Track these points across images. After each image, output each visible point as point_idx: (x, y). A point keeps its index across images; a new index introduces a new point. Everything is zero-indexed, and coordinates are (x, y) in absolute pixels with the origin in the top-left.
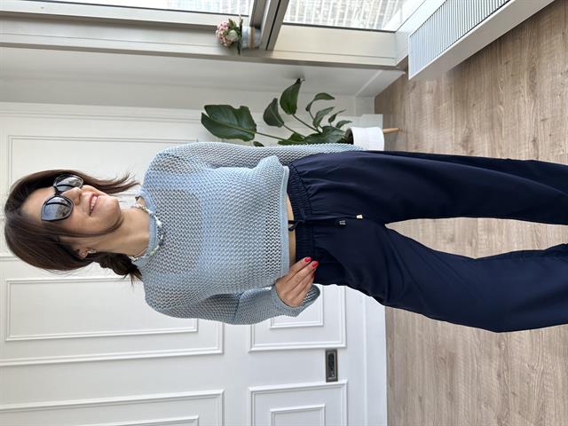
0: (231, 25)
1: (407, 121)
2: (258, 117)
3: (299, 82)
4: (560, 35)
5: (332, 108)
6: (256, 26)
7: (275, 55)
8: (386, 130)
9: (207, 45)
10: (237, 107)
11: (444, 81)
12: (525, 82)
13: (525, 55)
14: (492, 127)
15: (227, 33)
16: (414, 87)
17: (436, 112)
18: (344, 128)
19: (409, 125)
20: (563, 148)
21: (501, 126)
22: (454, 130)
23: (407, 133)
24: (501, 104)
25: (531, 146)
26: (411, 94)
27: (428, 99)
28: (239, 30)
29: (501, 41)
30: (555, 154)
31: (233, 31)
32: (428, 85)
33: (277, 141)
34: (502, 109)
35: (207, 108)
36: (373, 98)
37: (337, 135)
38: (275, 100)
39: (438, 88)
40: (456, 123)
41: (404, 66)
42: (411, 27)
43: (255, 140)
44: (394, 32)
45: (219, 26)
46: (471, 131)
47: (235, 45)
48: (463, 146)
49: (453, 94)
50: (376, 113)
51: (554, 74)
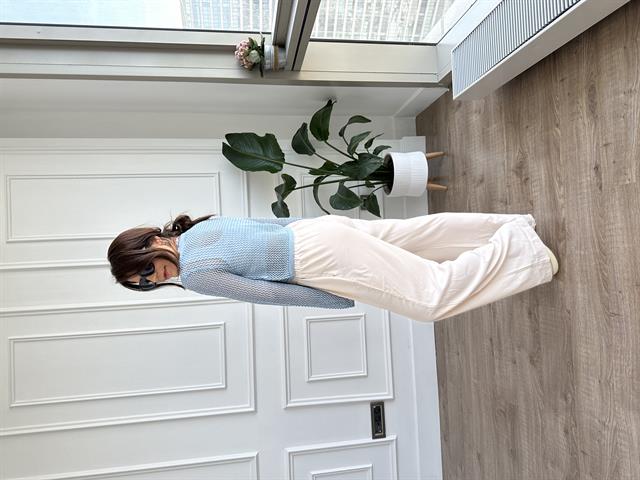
0: (252, 45)
1: (453, 144)
2: (285, 145)
3: (330, 104)
4: (621, 50)
5: (368, 133)
6: (280, 44)
7: (303, 76)
8: (429, 155)
9: (226, 68)
10: (262, 134)
11: (493, 101)
12: (583, 102)
13: (583, 71)
14: (548, 152)
15: (247, 54)
16: (459, 105)
17: (485, 133)
18: (382, 155)
19: (456, 149)
20: (630, 176)
21: (558, 150)
22: (505, 155)
23: (453, 156)
24: (557, 126)
25: (593, 173)
26: (457, 114)
27: (475, 119)
28: (261, 50)
29: (555, 56)
30: (621, 183)
31: (254, 52)
32: (475, 105)
33: (308, 171)
34: (559, 131)
35: (228, 136)
36: (414, 118)
37: (375, 163)
38: (305, 125)
39: (486, 106)
40: (507, 147)
41: (447, 82)
42: (455, 39)
43: (284, 172)
44: (435, 45)
45: (238, 45)
46: (524, 157)
47: (257, 66)
48: (516, 172)
49: (503, 115)
50: (418, 135)
51: (616, 93)
